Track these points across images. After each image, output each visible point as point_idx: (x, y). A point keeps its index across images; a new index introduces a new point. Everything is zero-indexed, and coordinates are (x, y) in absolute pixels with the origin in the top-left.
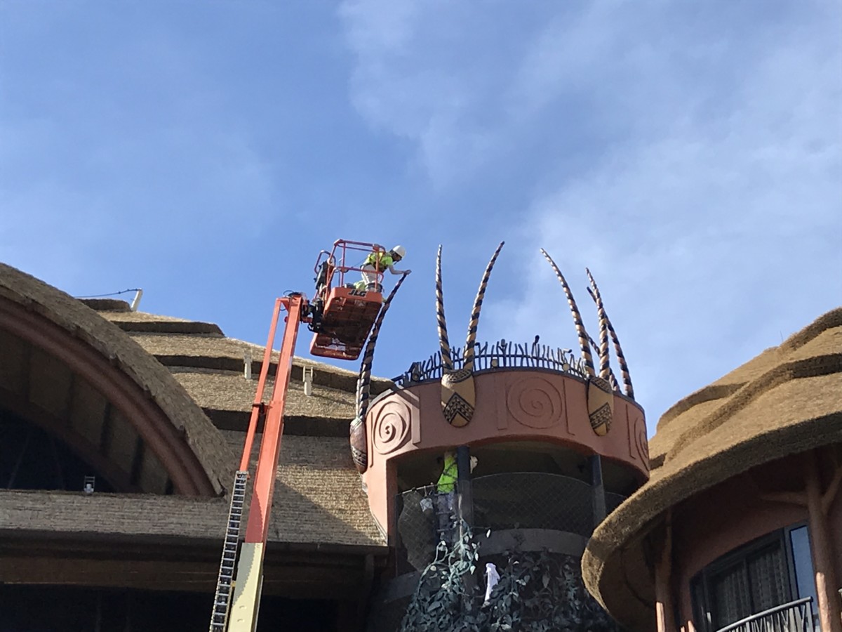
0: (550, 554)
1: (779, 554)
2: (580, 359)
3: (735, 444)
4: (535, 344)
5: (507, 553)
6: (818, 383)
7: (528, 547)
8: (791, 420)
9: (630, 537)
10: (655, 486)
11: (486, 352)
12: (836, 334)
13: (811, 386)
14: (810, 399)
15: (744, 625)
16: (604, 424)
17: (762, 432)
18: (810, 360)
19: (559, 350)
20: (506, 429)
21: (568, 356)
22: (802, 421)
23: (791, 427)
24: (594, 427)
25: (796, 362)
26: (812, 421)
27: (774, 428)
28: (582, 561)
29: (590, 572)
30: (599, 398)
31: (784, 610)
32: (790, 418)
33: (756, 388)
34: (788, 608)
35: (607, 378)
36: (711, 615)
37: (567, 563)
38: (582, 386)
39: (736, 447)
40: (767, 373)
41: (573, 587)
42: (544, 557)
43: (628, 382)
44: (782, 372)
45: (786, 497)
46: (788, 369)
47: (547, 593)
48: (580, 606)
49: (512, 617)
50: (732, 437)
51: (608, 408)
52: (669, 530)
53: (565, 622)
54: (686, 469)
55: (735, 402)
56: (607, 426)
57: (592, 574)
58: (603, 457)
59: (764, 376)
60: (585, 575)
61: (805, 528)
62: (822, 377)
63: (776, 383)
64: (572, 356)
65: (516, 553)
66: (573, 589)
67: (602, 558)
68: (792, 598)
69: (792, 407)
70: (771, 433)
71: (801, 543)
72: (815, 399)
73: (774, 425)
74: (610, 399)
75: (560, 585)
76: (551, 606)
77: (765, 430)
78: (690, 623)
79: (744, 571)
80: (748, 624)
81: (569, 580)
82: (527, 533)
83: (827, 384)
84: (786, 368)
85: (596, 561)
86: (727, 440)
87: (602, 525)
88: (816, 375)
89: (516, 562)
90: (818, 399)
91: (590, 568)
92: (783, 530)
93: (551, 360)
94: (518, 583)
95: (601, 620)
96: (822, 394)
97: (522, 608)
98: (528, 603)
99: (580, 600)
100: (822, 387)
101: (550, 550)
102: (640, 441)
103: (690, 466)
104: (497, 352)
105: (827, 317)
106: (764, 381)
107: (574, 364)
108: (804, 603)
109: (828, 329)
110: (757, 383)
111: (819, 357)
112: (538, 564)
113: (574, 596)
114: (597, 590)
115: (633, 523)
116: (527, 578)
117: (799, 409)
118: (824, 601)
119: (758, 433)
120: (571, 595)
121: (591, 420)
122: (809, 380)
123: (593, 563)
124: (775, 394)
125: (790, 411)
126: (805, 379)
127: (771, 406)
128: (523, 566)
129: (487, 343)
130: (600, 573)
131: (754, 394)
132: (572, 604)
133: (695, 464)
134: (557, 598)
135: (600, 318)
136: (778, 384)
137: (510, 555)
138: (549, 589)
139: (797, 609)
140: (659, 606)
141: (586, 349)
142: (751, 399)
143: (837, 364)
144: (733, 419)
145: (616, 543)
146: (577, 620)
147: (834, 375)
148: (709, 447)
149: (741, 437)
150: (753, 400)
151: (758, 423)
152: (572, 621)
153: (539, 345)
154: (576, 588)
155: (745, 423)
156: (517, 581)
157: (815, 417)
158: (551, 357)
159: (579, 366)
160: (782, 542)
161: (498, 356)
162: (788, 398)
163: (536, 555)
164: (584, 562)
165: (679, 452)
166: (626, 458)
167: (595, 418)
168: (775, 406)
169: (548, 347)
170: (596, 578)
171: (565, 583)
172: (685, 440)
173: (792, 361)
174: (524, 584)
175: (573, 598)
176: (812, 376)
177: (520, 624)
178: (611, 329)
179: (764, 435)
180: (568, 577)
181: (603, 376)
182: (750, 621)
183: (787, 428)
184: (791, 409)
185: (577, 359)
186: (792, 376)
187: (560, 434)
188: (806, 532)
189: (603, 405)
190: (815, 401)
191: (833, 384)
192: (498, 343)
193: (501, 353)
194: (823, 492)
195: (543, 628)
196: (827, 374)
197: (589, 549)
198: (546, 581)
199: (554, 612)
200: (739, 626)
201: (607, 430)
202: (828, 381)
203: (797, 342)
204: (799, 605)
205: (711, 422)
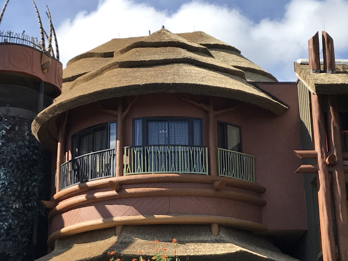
0: (19, 118)
1: (105, 131)
2: (40, 41)
3: (95, 91)
4: (23, 34)
5: (3, 116)
6: (127, 71)
7: (11, 114)
8: (116, 85)
9: (52, 118)
10: (63, 102)
11: (3, 34)
12: (137, 51)
13: (125, 72)
14: (124, 77)
15: (89, 155)
16: (47, 70)
17: (105, 88)
18: (126, 62)
19: (32, 37)
20: (7, 67)
21: (35, 40)
22: (119, 86)
23: (116, 88)
24: (43, 70)
25: (121, 62)
26: (123, 87)
27: (110, 87)
28: (32, 124)
29: (35, 128)
30: (46, 59)
31: (104, 152)
32: (115, 84)
33: (105, 69)
34: (105, 151)
35: (50, 51)
36: (78, 150)
37: (26, 122)
38: (40, 54)
39: (95, 92)
40: (110, 64)
41: (27, 131)
42: (17, 119)
43: (58, 51)
44: (115, 65)
45: (110, 111)
46: (117, 64)
47: (17, 133)
48: (29, 138)
49: (2, 140)
50: (94, 88)
51: (49, 63)
52: (66, 117)
53: (22, 144)
54: (76, 97)
55: (97, 73)
56: (48, 70)
57: (35, 129)
58: (44, 82)
59: (109, 65)
60: (33, 128)
61: (115, 123)
62: (129, 69)
63: (112, 68)
64: (37, 40)
65: (6, 116)
66: (27, 132)
67: (40, 124)
68: (107, 147)
69: (117, 80)
70: (108, 89)
71: (113, 129)
72: (125, 77)
73: (110, 86)
74: (50, 60)
75: (22, 130)
76: (18, 138)
77: (106, 88)
78: (69, 151)
79: (92, 135)
80: (90, 155)
81: (26, 128)
82: (12, 109)
83: (130, 72)
84: (117, 63)
85: (38, 125)
86: (92, 88)
87: (42, 112)
88: (127, 68)
89: (6, 120)
90: (126, 78)
91: (35, 126)
92: (107, 123)
93: (28, 41)
94: (6, 128)
95: (36, 144)
96: (128, 76)
97: (6, 137)
98: (9, 136)
99: (29, 136)
100: (128, 73)
101: (20, 116)
102: (60, 77)
103: (77, 96)
104: (7, 35)
105: (135, 43)
106: (108, 67)
107: (38, 43)
108: (111, 150)
109: (134, 48)
110: (106, 67)
111: (129, 61)
112: (15, 121)
113: (27, 134)
114: (36, 134)
115: (53, 114)
116: (10, 126)
117: (119, 81)
118: (118, 150)
119: (103, 88)
120: (26, 134)
121: (42, 67)
122: (124, 69)
123: (36, 125)
124: (112, 73)
125: (116, 81)
126: (123, 68)
127: (109, 78)
128: (9, 121)
129: (3, 31)
130: (39, 129)
131: (104, 71)
132: (26, 137)
133: (79, 96)
134: (20, 135)
135: (50, 27)
136: (113, 69)
137: (4, 117)
138: (18, 131)
139: (108, 152)
140: (59, 144)
141: (43, 39)
142: (103, 72)
143: (135, 65)
144: (95, 79)
145: (46, 120)
146: (27, 143)
147: (134, 68)
148: (85, 90)
149: (97, 89)
150: (103, 73)
151: (104, 84)
152: (25, 144)
153: (24, 34)
154: (28, 131)
155: (99, 83)
156: (6, 127)
157: (124, 86)
158: (28, 40)
159: (39, 44)
160: (106, 128)
161: (7, 37)
162: (116, 76)
163: (14, 118)
164: (33, 124)
165: (74, 87)
166: (53, 83)
167: (43, 66)
168: (111, 78)
169: (28, 36)
170: (37, 130)
171: (24, 129)
172: (77, 83)
173: (120, 61)
174: (8, 128)
175: (26, 135)
176: (125, 68)
177: (5, 143)
178: (54, 30)
179: (105, 90)
180: (26, 127)
181: (49, 50)
182: (91, 154)
183: (114, 88)
184: (116, 80)
185: (39, 41)
186: (119, 67)
187: (29, 71)
188: (116, 124)
189: (47, 62)
190: (125, 78)
191: (132, 72)
192: (8, 31)
193: (9, 36)
194: (123, 111)
195: (14, 146)
196: (131, 68)
197: (35, 120)
198: (17, 128)
199: (18, 140)
200: (87, 155)
201: (48, 71)
202: (131, 71)
203: (123, 51)
204: (109, 151)
205: (87, 78)
